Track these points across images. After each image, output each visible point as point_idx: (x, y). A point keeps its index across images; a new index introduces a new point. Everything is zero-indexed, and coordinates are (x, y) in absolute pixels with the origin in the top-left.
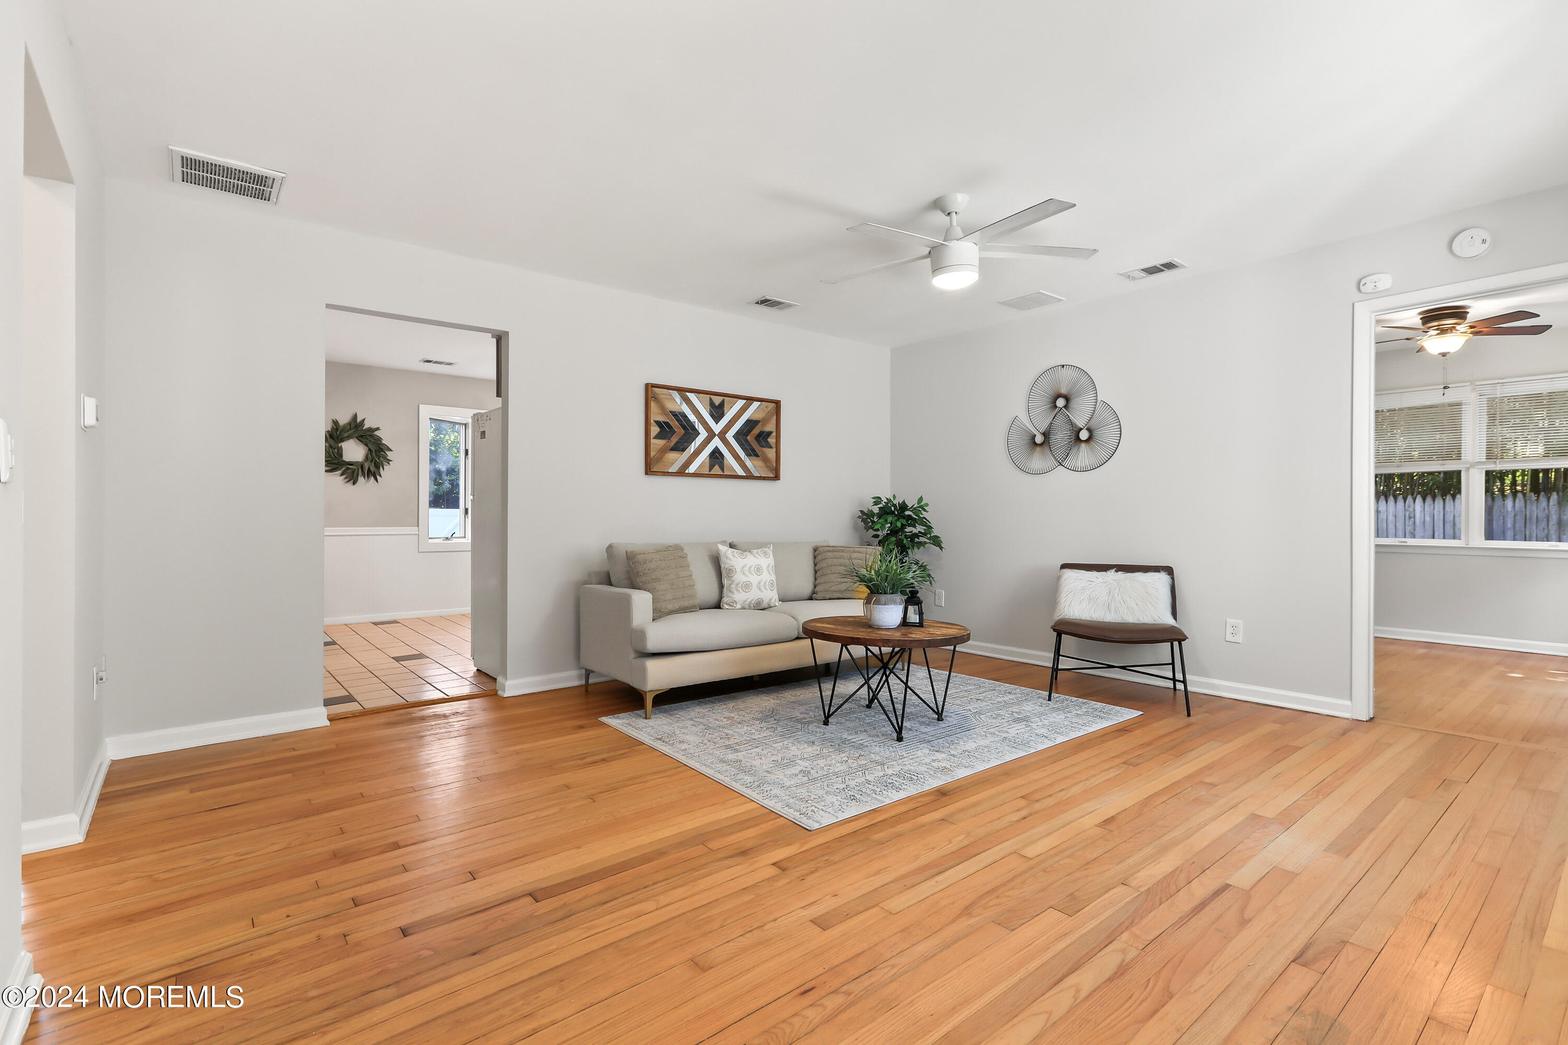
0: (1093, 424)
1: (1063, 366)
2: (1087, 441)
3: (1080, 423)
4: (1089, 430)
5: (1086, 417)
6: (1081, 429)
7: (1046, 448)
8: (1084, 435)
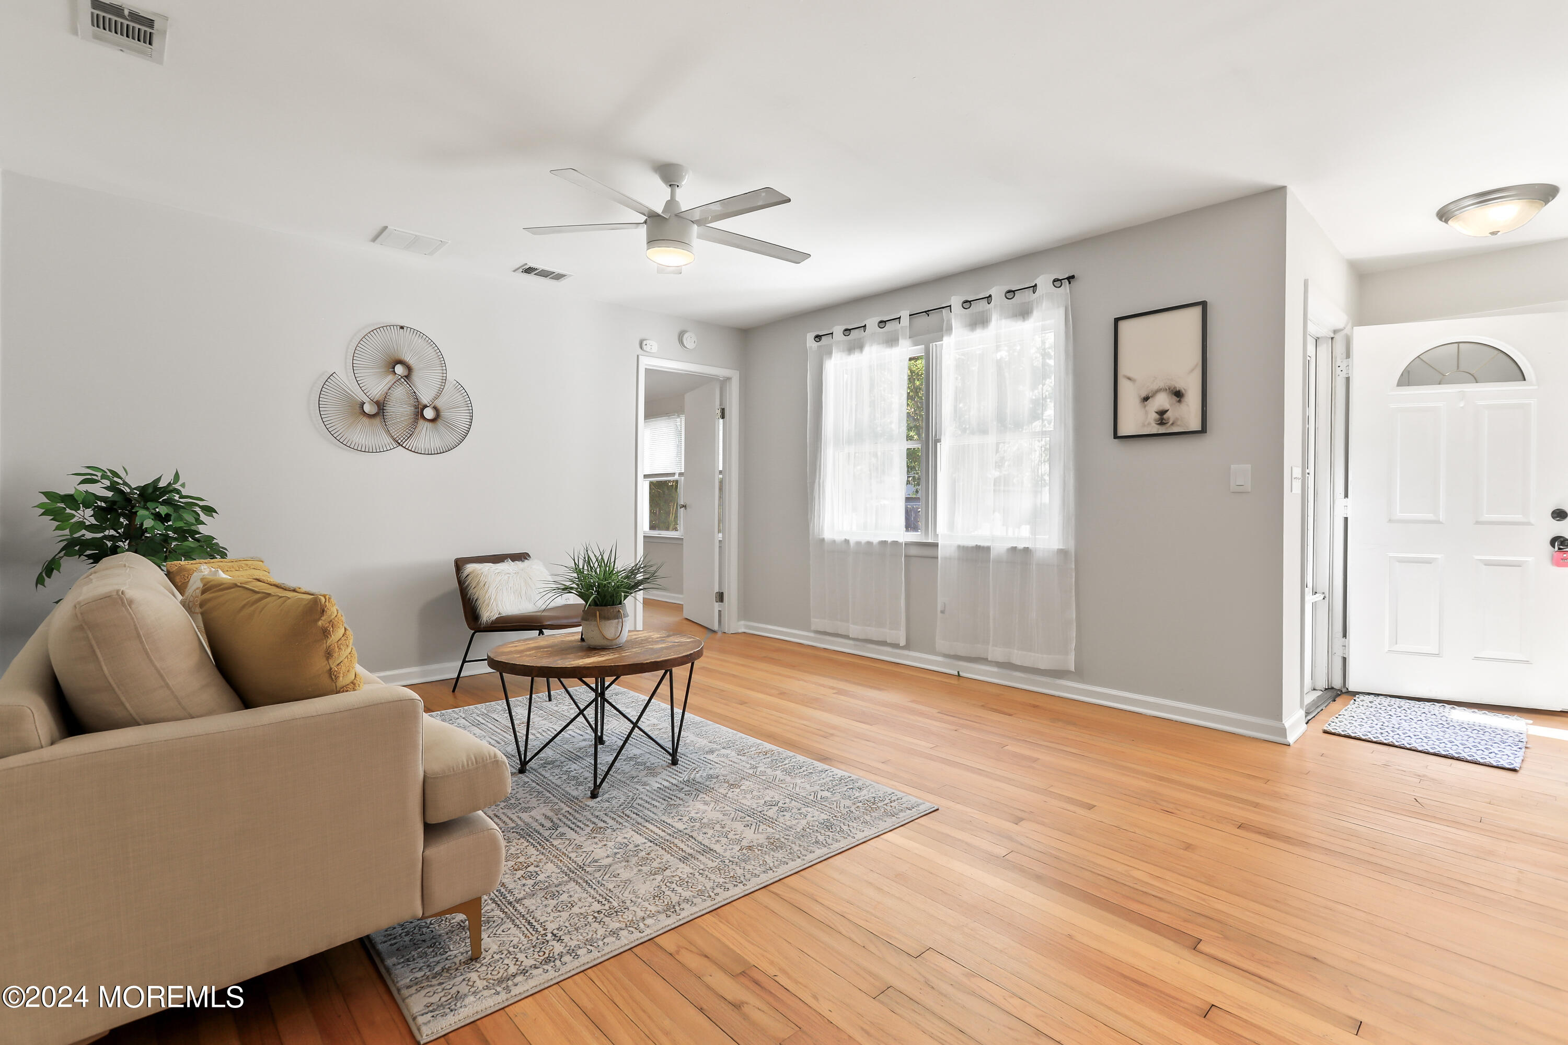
0: (438, 403)
1: (402, 328)
2: (433, 421)
3: (425, 400)
4: (436, 409)
5: (433, 394)
6: (426, 406)
7: (377, 421)
8: (429, 413)
